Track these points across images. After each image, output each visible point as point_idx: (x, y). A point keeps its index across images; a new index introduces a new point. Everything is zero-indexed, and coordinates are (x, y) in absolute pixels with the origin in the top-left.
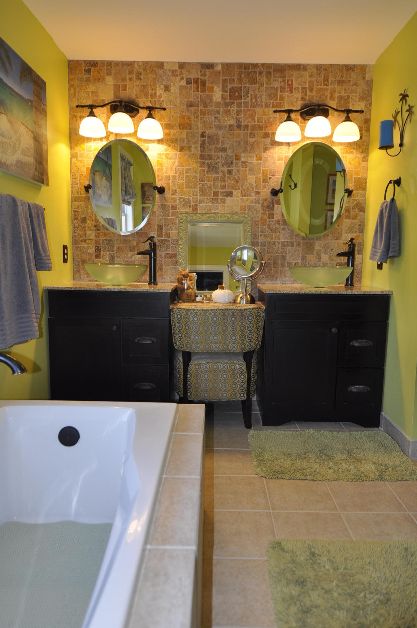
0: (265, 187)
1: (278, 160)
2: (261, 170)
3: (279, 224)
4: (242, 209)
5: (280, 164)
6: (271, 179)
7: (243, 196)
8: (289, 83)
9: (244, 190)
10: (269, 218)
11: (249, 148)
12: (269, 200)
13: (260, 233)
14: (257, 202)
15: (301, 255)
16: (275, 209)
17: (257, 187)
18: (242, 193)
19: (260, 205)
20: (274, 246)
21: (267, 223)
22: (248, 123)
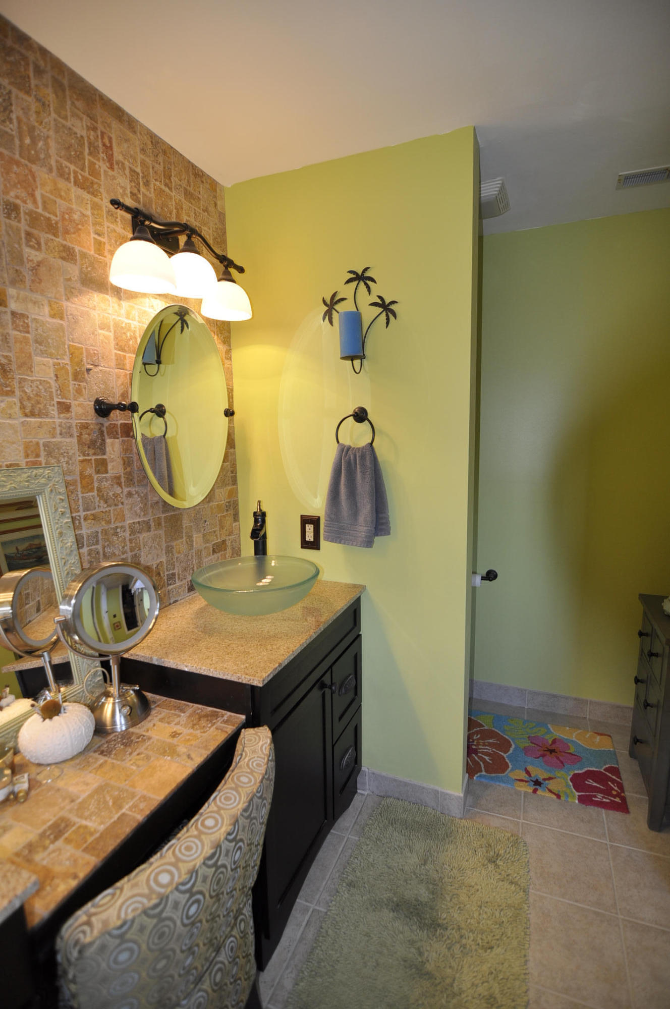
0: (79, 391)
1: (102, 329)
2: (66, 346)
3: (119, 484)
4: (29, 452)
5: (106, 337)
6: (91, 371)
7: (26, 415)
8: (104, 141)
9: (29, 398)
10: (98, 472)
11: (28, 276)
12: (92, 427)
13: (82, 514)
14: (67, 432)
15: (164, 545)
16: (107, 449)
17: (62, 390)
18: (23, 407)
19: (75, 440)
20: (115, 538)
21: (96, 485)
22: (18, 202)
